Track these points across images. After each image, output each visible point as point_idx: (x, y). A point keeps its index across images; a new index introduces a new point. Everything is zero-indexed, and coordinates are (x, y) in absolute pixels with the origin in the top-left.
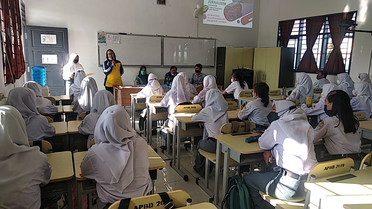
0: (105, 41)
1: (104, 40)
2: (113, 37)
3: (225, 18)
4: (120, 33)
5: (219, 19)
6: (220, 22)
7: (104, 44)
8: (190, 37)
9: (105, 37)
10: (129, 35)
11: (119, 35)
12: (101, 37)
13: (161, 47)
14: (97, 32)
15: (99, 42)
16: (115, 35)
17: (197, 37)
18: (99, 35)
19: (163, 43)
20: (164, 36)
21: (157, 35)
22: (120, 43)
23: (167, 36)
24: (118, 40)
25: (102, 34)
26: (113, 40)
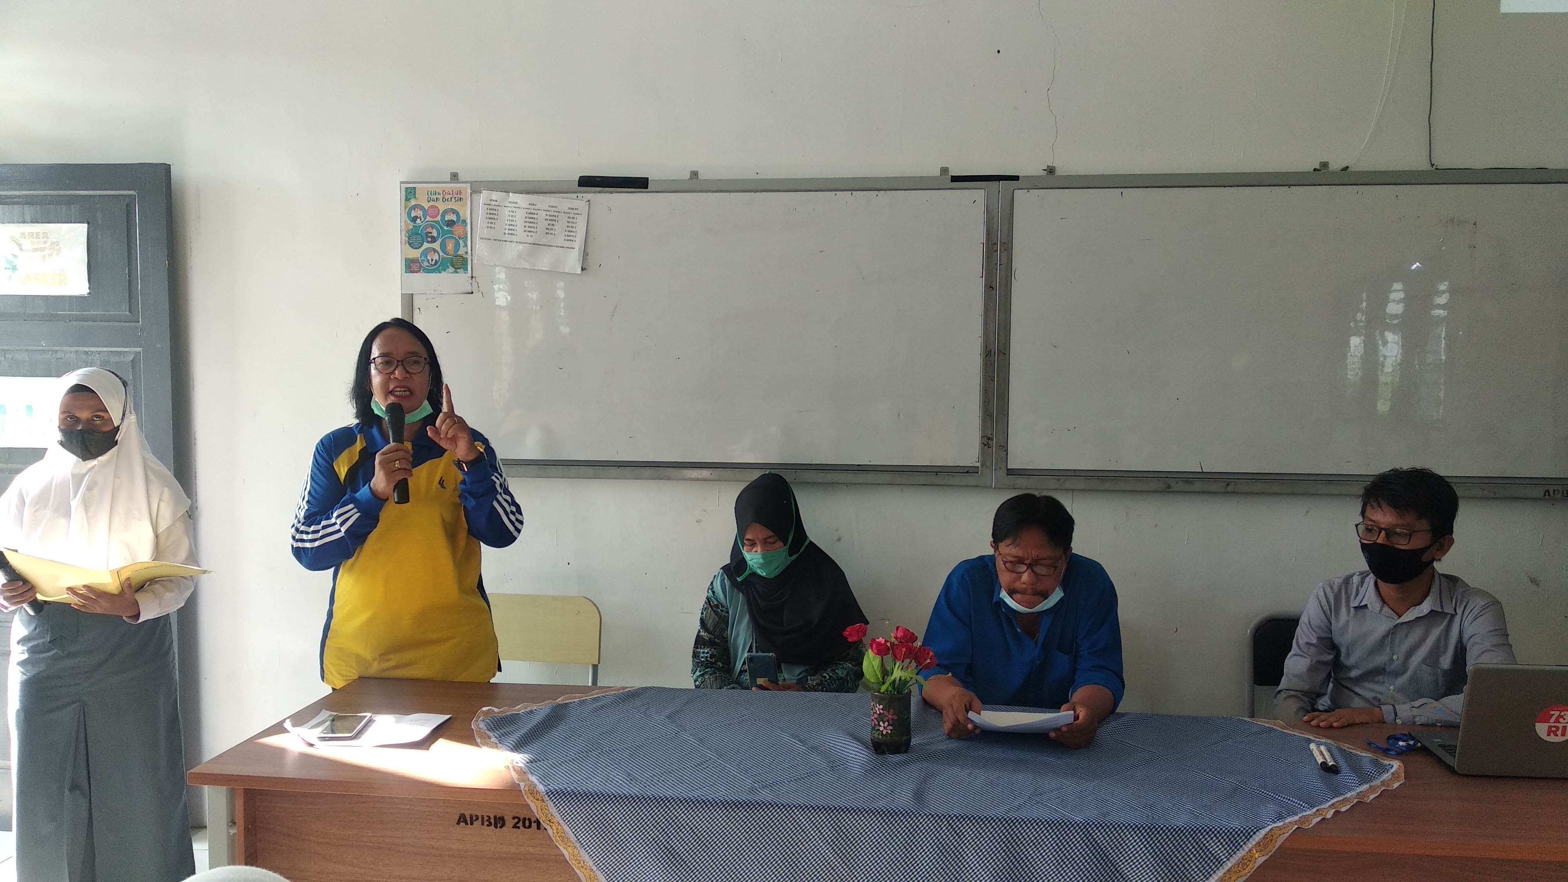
0: (461, 252)
1: (457, 246)
2: (531, 218)
4: (588, 182)
7: (447, 280)
8: (1335, 165)
9: (464, 221)
10: (672, 187)
11: (580, 195)
12: (428, 219)
13: (989, 287)
14: (402, 183)
15: (415, 267)
16: (544, 202)
17: (1416, 161)
18: (415, 207)
19: (1008, 246)
20: (1016, 178)
21: (945, 170)
22: (583, 269)
23: (1051, 171)
24: (567, 244)
25: (440, 197)
26: (531, 240)
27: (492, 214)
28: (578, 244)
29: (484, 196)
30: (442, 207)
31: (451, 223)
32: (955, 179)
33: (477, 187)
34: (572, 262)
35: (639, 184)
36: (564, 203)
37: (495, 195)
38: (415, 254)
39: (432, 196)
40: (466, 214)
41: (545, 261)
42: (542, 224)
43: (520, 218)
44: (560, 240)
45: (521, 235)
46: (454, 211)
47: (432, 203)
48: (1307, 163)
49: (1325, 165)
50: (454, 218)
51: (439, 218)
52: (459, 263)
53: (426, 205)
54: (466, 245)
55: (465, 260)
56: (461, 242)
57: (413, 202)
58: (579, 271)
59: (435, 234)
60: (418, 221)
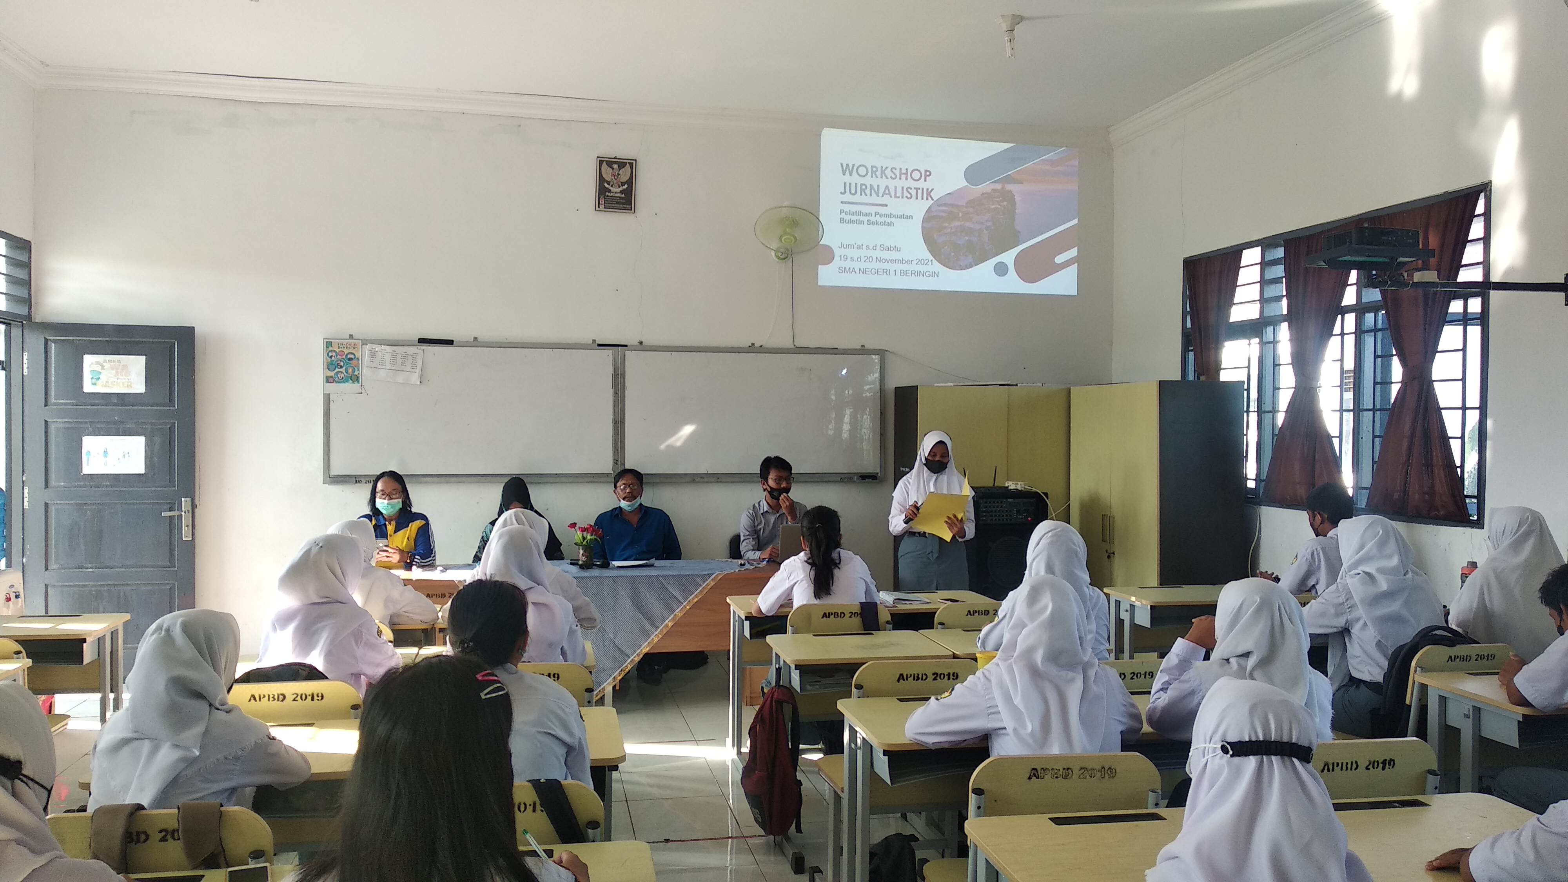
0: (356, 373)
1: (354, 371)
2: (394, 356)
3: (931, 257)
4: (422, 341)
5: (902, 261)
6: (904, 273)
7: (349, 386)
8: (757, 345)
9: (358, 359)
10: (465, 345)
11: (419, 347)
12: (338, 356)
13: (616, 393)
14: (324, 339)
15: (331, 380)
16: (400, 350)
17: (788, 344)
18: (331, 351)
19: (623, 376)
20: (626, 346)
21: (594, 341)
22: (420, 382)
23: (641, 343)
24: (413, 370)
25: (345, 347)
26: (393, 368)
27: (373, 355)
28: (418, 370)
29: (368, 347)
30: (346, 351)
31: (350, 359)
32: (599, 345)
33: (365, 342)
34: (415, 378)
35: (450, 342)
36: (412, 350)
37: (374, 346)
38: (332, 374)
39: (340, 346)
40: (359, 354)
41: (401, 378)
42: (399, 360)
43: (388, 357)
44: (409, 369)
45: (388, 366)
46: (352, 353)
47: (340, 349)
48: (747, 343)
49: (753, 344)
50: (352, 356)
51: (344, 357)
52: (356, 379)
53: (338, 351)
54: (359, 370)
55: (358, 378)
56: (356, 369)
57: (331, 349)
58: (419, 383)
59: (342, 364)
60: (333, 358)
